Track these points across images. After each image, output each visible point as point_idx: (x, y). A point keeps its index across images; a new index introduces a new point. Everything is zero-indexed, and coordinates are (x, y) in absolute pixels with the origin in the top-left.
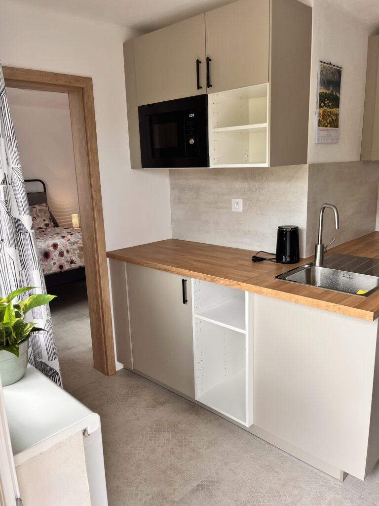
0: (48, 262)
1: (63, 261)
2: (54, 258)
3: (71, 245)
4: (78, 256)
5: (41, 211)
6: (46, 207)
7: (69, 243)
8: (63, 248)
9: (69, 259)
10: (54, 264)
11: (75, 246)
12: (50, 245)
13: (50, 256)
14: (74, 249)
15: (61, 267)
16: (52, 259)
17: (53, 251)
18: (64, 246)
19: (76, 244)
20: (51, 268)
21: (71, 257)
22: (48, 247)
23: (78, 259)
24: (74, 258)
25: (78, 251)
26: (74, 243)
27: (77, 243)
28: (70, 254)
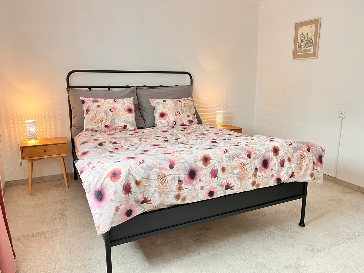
0: (193, 186)
1: (215, 185)
2: (203, 179)
3: (230, 160)
4: (238, 178)
5: (186, 105)
6: (192, 101)
7: (226, 156)
8: (217, 165)
9: (224, 181)
10: (202, 188)
11: (235, 162)
12: (199, 159)
13: (197, 176)
14: (233, 167)
15: (211, 193)
16: (200, 181)
17: (202, 169)
18: (219, 160)
19: (236, 159)
20: (197, 194)
21: (227, 178)
22: (196, 162)
23: (237, 182)
24: (231, 181)
25: (238, 170)
26: (233, 158)
27: (238, 157)
28: (226, 173)
